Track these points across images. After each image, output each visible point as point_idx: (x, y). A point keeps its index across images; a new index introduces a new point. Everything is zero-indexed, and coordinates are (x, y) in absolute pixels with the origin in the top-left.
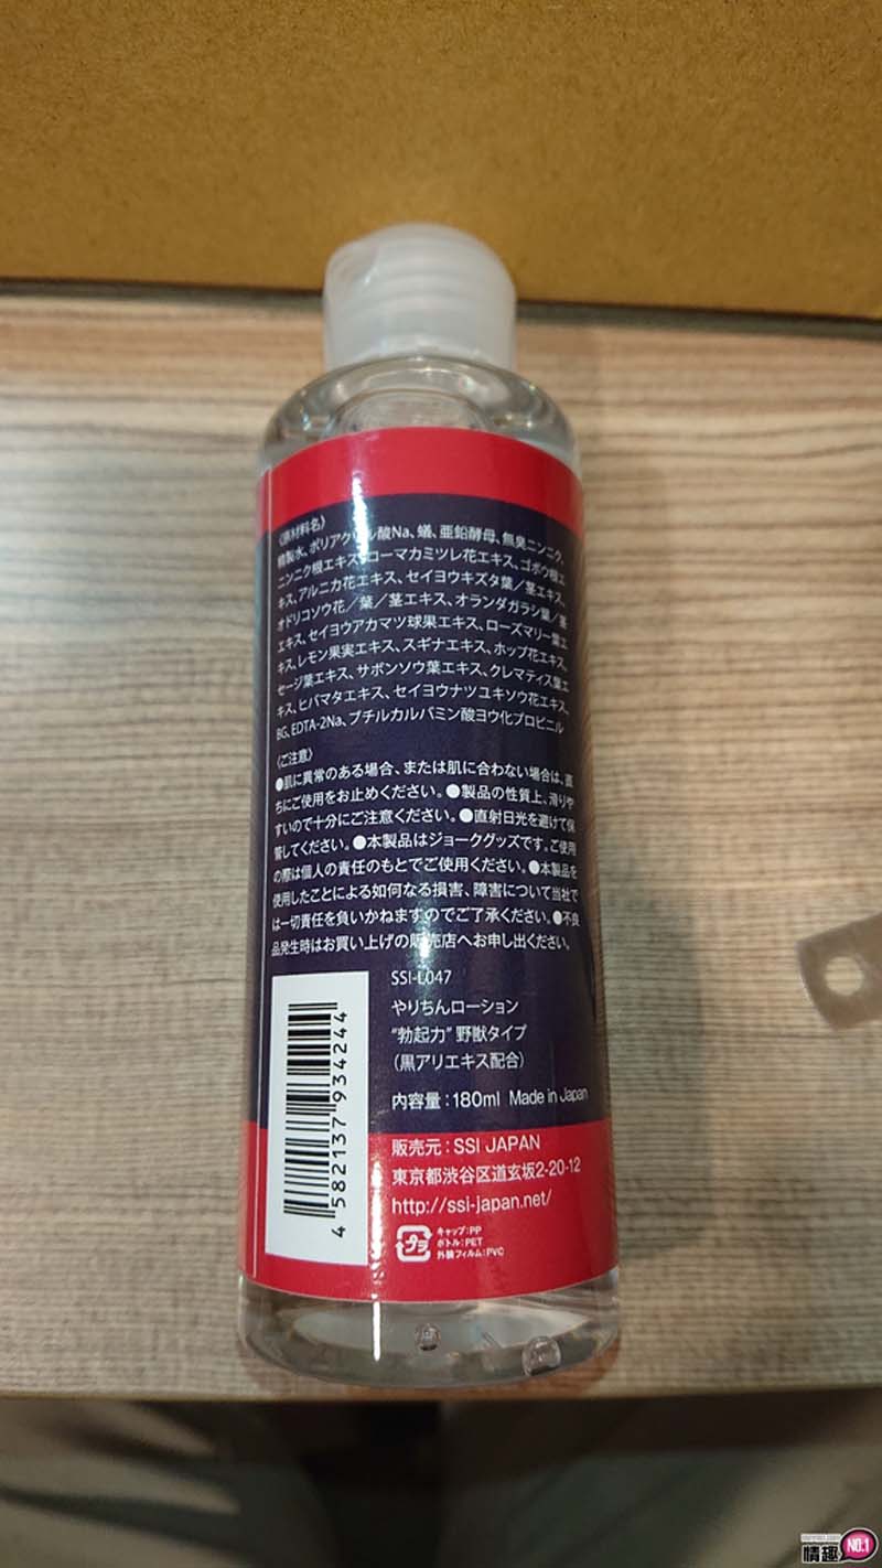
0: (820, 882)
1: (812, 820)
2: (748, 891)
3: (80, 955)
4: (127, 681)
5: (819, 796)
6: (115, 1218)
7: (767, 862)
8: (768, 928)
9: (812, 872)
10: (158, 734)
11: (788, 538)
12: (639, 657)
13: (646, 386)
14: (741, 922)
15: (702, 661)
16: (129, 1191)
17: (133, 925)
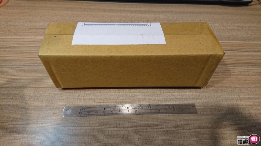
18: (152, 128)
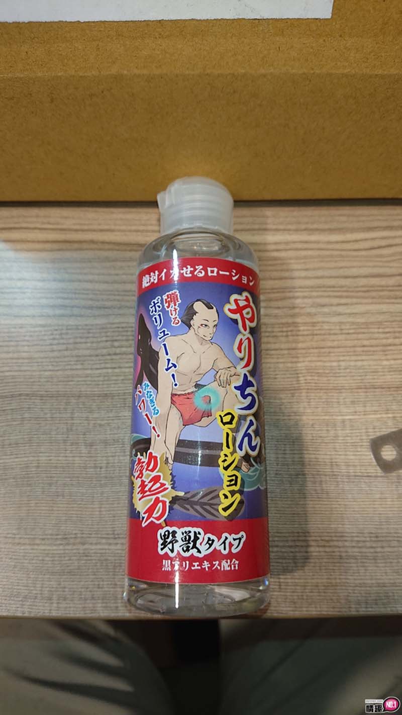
0: (379, 416)
1: (374, 392)
2: (350, 419)
3: (91, 445)
4: (108, 339)
5: (377, 382)
6: (106, 547)
7: (357, 408)
8: (358, 434)
9: (375, 412)
10: (120, 359)
11: (364, 281)
12: (306, 328)
13: (307, 223)
14: (348, 432)
15: (330, 330)
16: (112, 536)
17: (112, 432)
18: (324, 546)
